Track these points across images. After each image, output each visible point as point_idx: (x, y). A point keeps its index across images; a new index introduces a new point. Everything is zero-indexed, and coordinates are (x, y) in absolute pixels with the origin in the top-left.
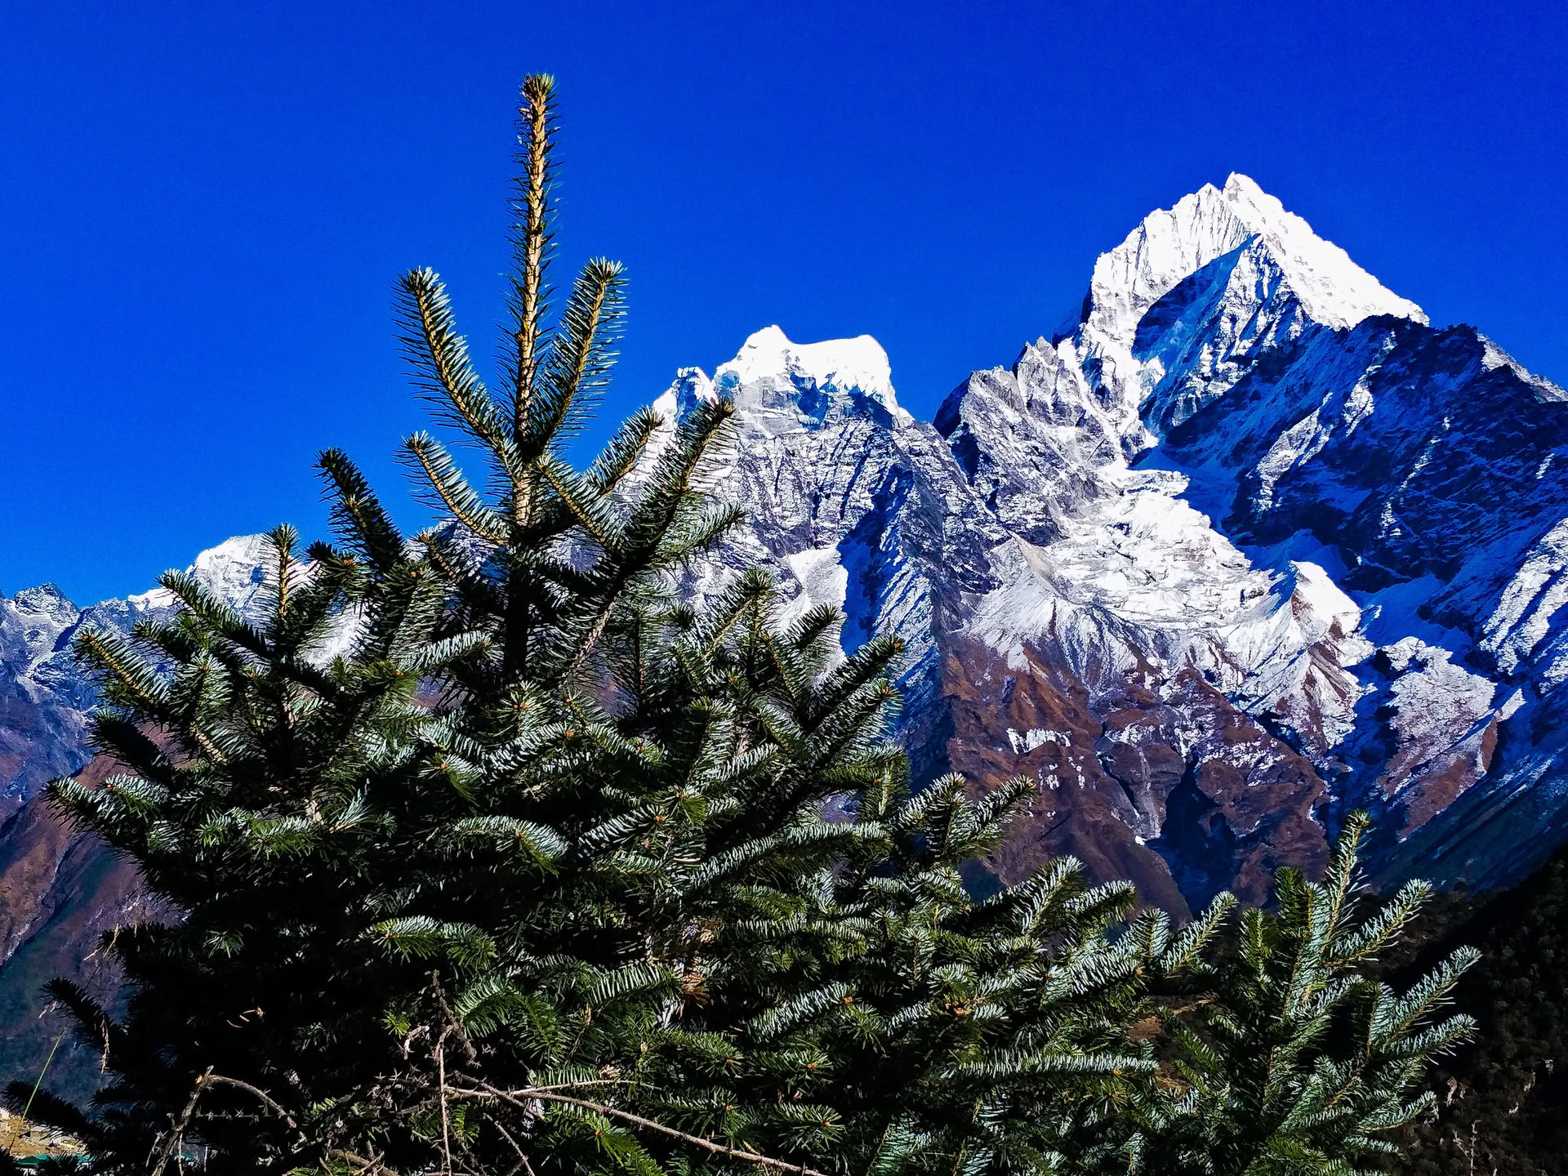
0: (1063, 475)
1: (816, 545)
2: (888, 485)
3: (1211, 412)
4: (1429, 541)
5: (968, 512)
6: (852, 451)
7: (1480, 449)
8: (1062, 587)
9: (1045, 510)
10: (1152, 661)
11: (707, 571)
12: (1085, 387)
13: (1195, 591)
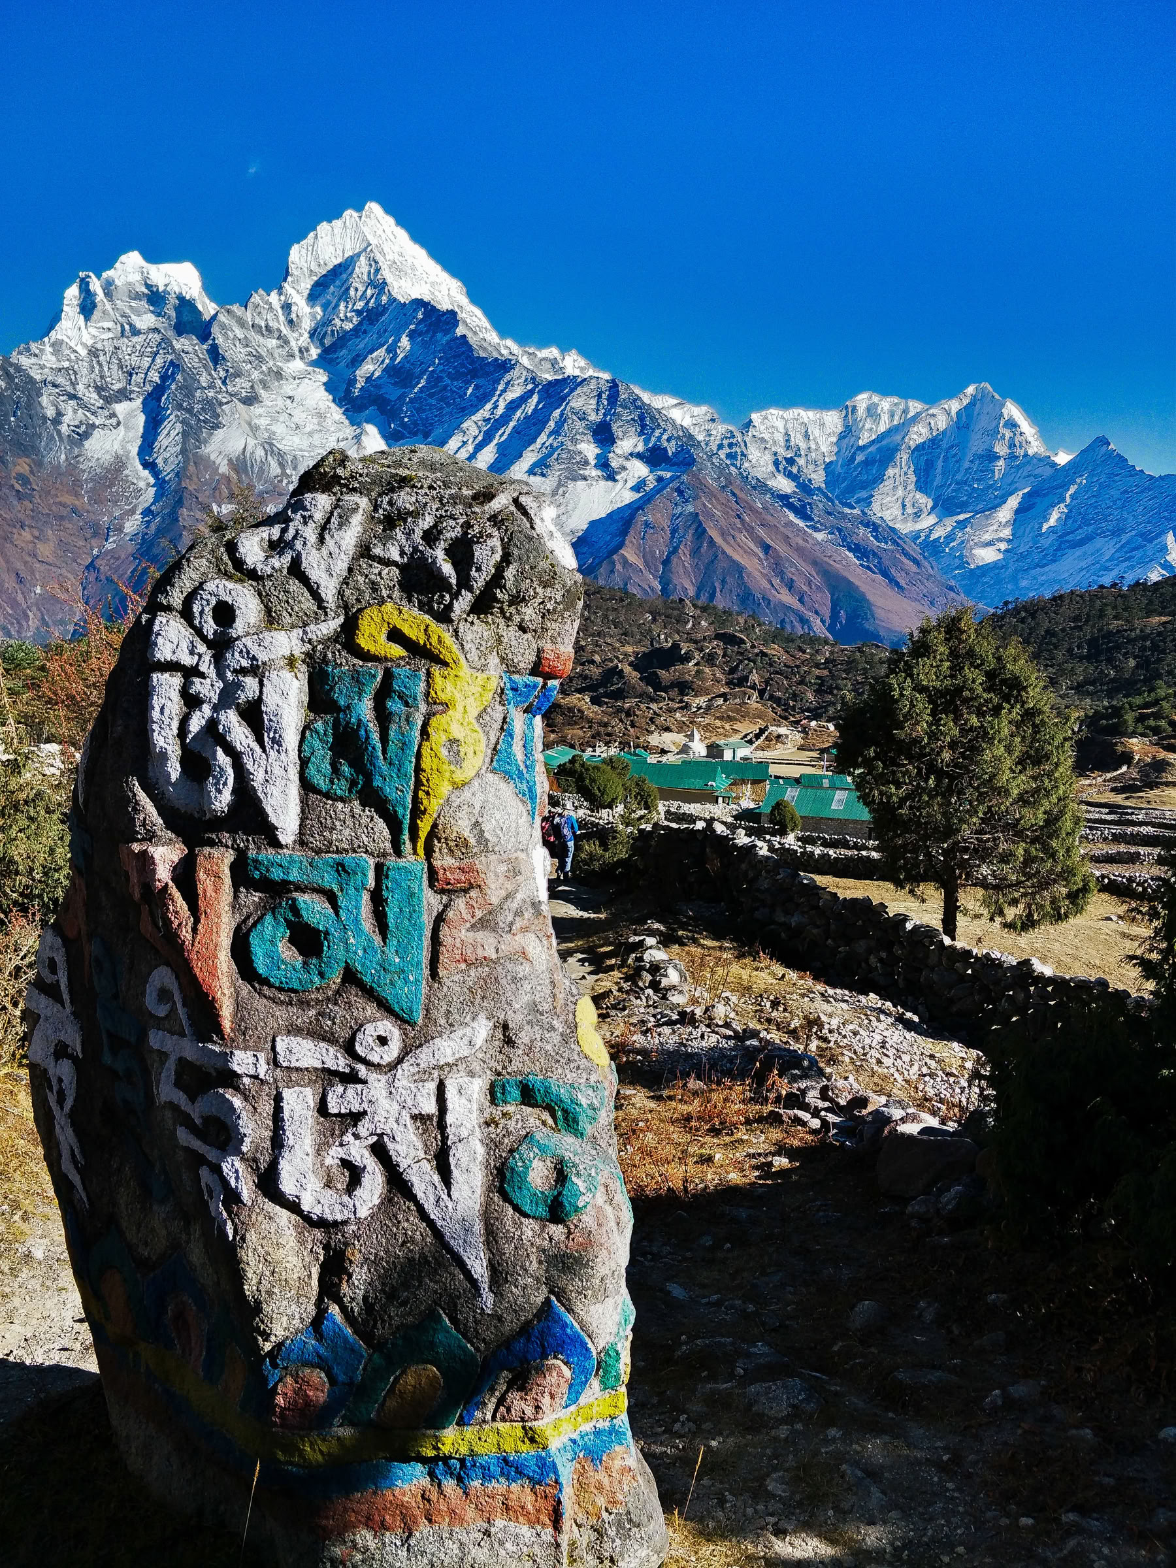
0: (264, 368)
1: (130, 400)
2: (167, 370)
3: (344, 339)
4: (422, 419)
5: (211, 386)
6: (149, 349)
7: (449, 375)
8: (254, 429)
9: (252, 387)
10: (288, 471)
11: (70, 412)
12: (282, 318)
13: (316, 436)
